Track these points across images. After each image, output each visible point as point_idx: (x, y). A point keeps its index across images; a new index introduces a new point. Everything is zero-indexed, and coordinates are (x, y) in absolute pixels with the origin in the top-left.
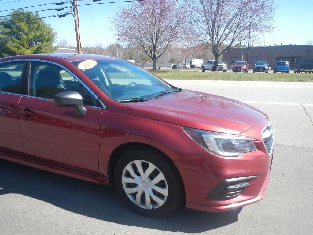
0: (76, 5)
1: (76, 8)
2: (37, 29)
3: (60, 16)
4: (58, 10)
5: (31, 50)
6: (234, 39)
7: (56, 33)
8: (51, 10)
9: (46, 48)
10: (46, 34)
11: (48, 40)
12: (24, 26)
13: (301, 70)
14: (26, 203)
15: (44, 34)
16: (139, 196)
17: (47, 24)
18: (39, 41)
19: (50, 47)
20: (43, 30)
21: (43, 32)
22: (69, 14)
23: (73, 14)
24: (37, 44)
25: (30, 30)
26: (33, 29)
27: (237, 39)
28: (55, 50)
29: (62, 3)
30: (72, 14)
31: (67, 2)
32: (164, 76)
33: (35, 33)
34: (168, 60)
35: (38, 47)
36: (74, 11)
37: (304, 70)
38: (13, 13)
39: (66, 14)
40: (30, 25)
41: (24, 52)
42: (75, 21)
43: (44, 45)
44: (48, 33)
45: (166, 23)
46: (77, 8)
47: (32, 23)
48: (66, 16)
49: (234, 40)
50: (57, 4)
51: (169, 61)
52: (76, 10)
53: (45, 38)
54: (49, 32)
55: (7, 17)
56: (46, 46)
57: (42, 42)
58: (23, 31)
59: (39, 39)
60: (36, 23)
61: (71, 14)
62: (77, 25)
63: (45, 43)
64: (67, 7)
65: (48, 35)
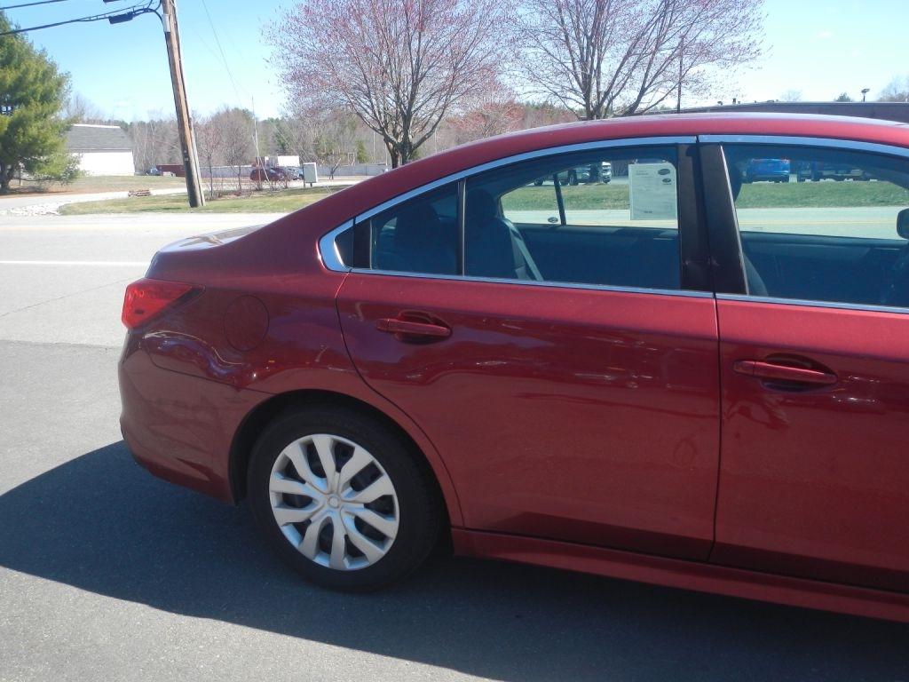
2: (6, 64)
3: (114, 20)
6: (646, 86)
7: (68, 75)
9: (40, 124)
10: (36, 79)
11: (46, 98)
13: (825, 173)
15: (31, 77)
17: (37, 48)
18: (15, 103)
19: (51, 119)
20: (24, 67)
21: (26, 72)
22: (146, 10)
23: (160, 11)
24: (8, 112)
27: (652, 88)
28: (68, 129)
35: (12, 122)
36: (163, 1)
37: (833, 173)
39: (134, 12)
42: (168, 36)
43: (32, 114)
44: (43, 75)
48: (135, 19)
49: (647, 89)
53: (34, 92)
56: (37, 117)
57: (26, 106)
59: (14, 95)
61: (152, 10)
62: (175, 45)
63: (36, 108)
65: (43, 81)
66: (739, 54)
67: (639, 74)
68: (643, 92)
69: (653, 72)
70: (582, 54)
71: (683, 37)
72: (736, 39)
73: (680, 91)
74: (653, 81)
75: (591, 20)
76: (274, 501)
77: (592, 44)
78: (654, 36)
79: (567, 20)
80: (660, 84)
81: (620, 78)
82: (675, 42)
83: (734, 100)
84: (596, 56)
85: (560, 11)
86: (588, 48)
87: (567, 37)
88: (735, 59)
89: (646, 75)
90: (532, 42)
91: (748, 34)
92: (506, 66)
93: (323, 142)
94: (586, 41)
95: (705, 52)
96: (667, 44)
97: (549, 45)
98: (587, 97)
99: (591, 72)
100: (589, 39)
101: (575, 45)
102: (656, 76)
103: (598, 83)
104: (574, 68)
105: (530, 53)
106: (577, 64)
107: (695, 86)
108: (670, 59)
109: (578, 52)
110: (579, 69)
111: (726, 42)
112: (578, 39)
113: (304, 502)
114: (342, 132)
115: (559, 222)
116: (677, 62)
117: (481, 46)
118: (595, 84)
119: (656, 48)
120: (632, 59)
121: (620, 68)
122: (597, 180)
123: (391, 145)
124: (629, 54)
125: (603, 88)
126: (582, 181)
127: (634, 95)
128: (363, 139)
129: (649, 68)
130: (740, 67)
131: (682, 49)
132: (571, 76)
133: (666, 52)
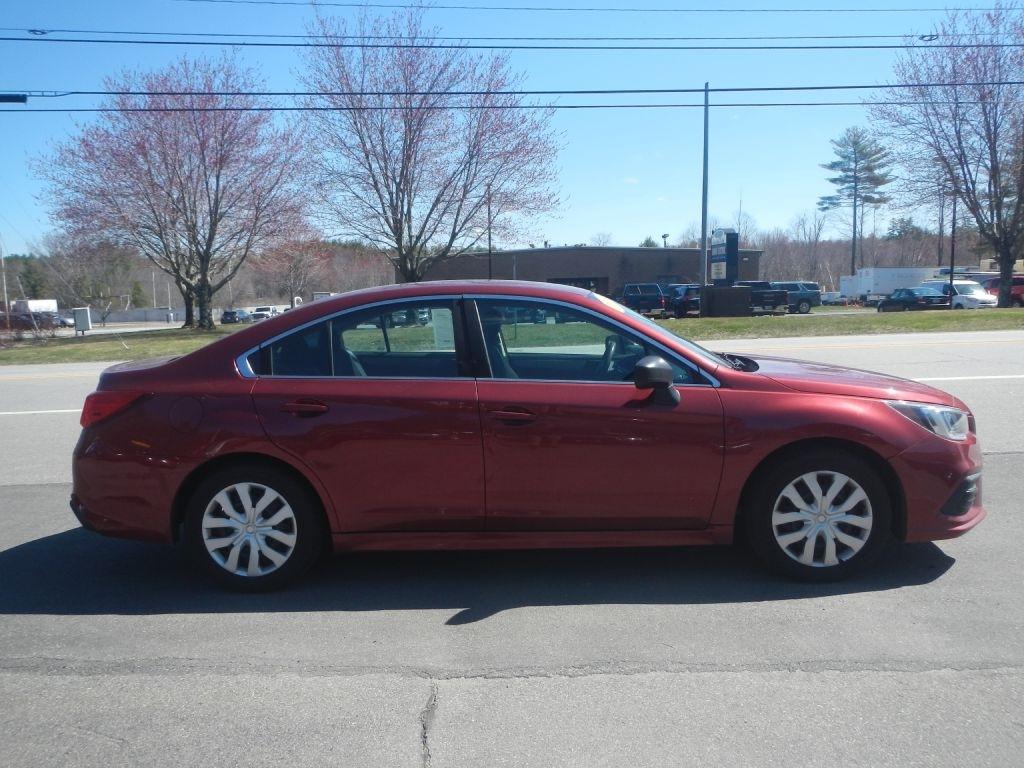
66: (543, 204)
67: (448, 219)
68: (454, 236)
69: (462, 218)
70: (392, 200)
71: (489, 185)
72: (536, 190)
73: (490, 237)
74: (463, 225)
75: (399, 166)
76: (205, 535)
77: (401, 190)
78: (461, 183)
79: (375, 166)
80: (470, 229)
81: (431, 222)
82: (482, 191)
83: (546, 243)
84: (406, 201)
85: (367, 158)
86: (397, 194)
87: (376, 183)
88: (537, 208)
89: (456, 221)
90: (341, 186)
91: (547, 185)
92: (313, 207)
93: (88, 282)
94: (395, 188)
95: (509, 201)
96: (474, 192)
97: (358, 190)
98: (399, 240)
99: (402, 215)
100: (398, 185)
101: (383, 190)
102: (465, 222)
103: (410, 228)
104: (385, 212)
105: (339, 197)
106: (387, 209)
107: (503, 232)
108: (478, 206)
109: (387, 196)
110: (389, 214)
111: (527, 193)
112: (387, 186)
113: (228, 532)
114: (112, 272)
115: (385, 350)
116: (484, 209)
117: (286, 187)
118: (406, 229)
119: (464, 196)
120: (441, 206)
121: (431, 213)
122: (414, 323)
123: (184, 287)
124: (438, 201)
125: (415, 232)
126: (398, 324)
127: (446, 239)
128: (140, 279)
129: (458, 215)
130: (543, 216)
131: (488, 199)
132: (382, 220)
133: (473, 198)
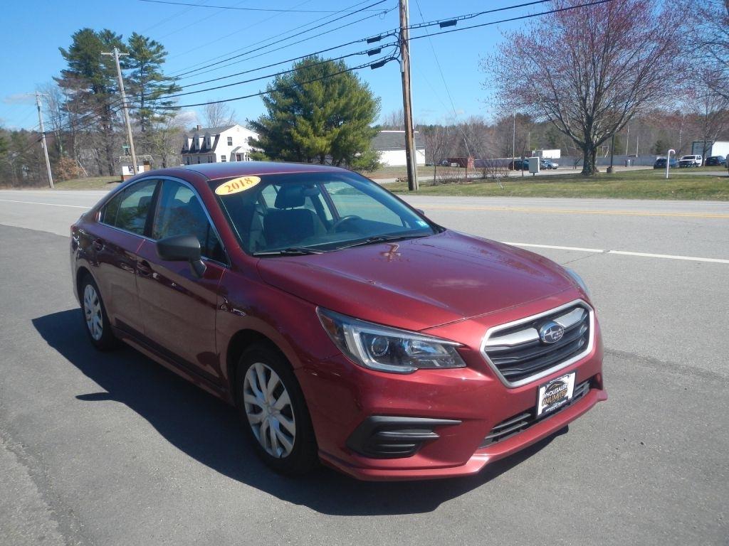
0: (406, 39)
1: (405, 46)
2: (340, 95)
3: (374, 66)
4: (371, 53)
5: (328, 139)
7: (379, 99)
8: (357, 54)
9: (355, 133)
10: (356, 103)
11: (361, 116)
12: (318, 90)
14: (122, 417)
15: (353, 102)
16: (264, 428)
17: (361, 83)
18: (345, 119)
19: (364, 130)
20: (351, 96)
21: (351, 99)
22: (392, 59)
23: (400, 59)
24: (339, 126)
25: (328, 97)
26: (331, 95)
28: (375, 135)
29: (378, 39)
30: (396, 59)
31: (388, 35)
32: (598, 190)
33: (337, 102)
34: (651, 145)
35: (340, 133)
36: (402, 51)
38: (300, 64)
39: (386, 60)
40: (327, 86)
41: (313, 144)
42: (403, 74)
43: (352, 127)
44: (361, 100)
45: (623, 57)
46: (407, 46)
47: (332, 82)
48: (385, 65)
50: (370, 41)
51: (652, 150)
52: (405, 49)
53: (354, 112)
54: (363, 99)
55: (288, 74)
56: (356, 129)
57: (350, 121)
58: (315, 100)
59: (343, 114)
60: (339, 81)
62: (407, 80)
63: (355, 123)
64: (388, 46)
65: (361, 104)
